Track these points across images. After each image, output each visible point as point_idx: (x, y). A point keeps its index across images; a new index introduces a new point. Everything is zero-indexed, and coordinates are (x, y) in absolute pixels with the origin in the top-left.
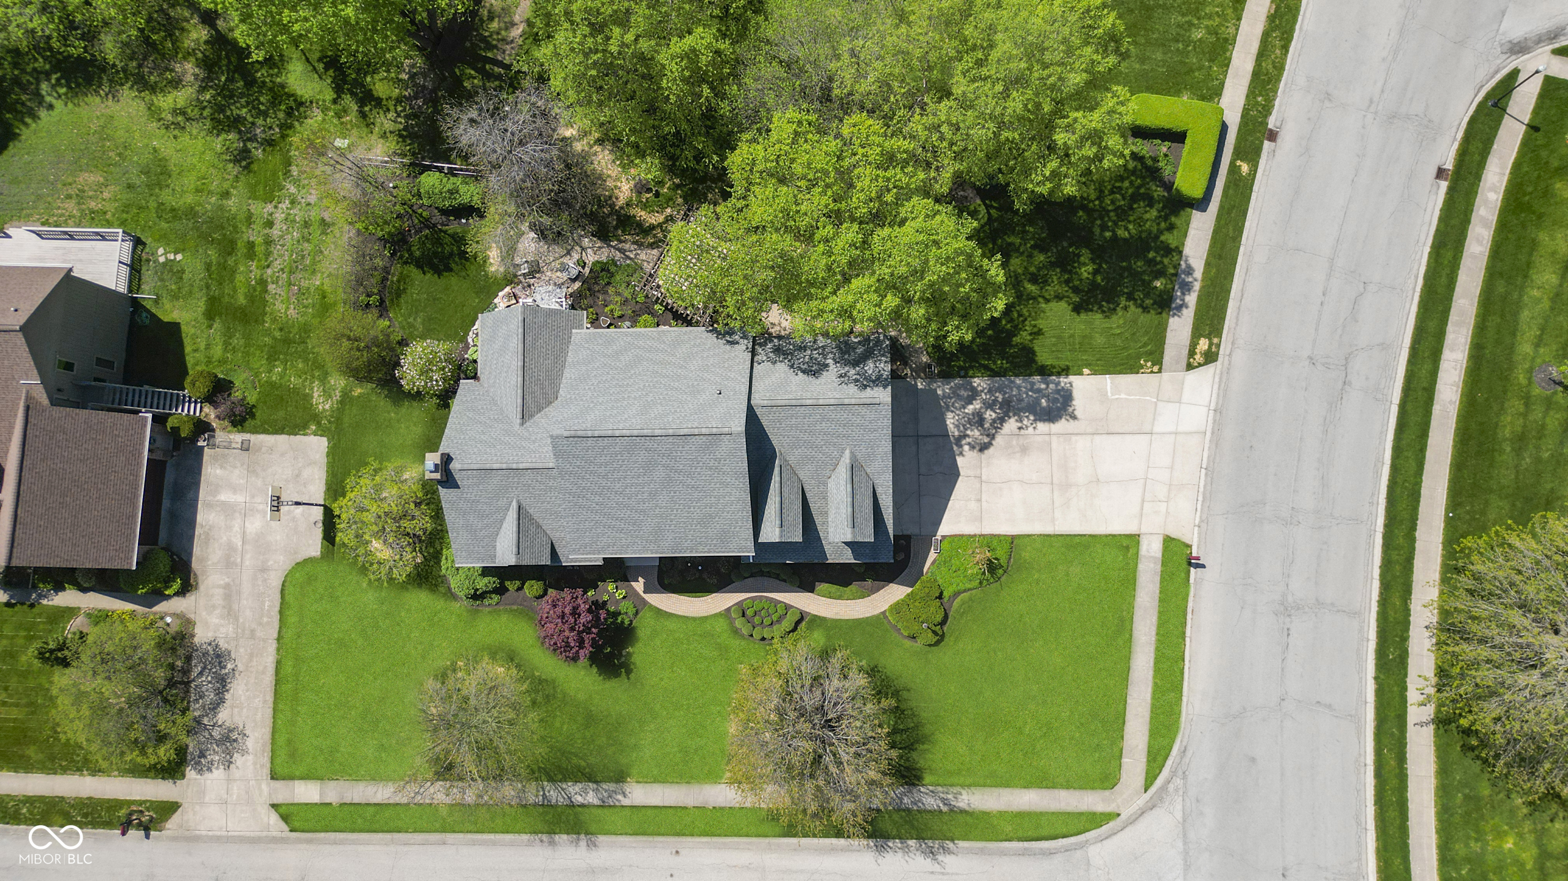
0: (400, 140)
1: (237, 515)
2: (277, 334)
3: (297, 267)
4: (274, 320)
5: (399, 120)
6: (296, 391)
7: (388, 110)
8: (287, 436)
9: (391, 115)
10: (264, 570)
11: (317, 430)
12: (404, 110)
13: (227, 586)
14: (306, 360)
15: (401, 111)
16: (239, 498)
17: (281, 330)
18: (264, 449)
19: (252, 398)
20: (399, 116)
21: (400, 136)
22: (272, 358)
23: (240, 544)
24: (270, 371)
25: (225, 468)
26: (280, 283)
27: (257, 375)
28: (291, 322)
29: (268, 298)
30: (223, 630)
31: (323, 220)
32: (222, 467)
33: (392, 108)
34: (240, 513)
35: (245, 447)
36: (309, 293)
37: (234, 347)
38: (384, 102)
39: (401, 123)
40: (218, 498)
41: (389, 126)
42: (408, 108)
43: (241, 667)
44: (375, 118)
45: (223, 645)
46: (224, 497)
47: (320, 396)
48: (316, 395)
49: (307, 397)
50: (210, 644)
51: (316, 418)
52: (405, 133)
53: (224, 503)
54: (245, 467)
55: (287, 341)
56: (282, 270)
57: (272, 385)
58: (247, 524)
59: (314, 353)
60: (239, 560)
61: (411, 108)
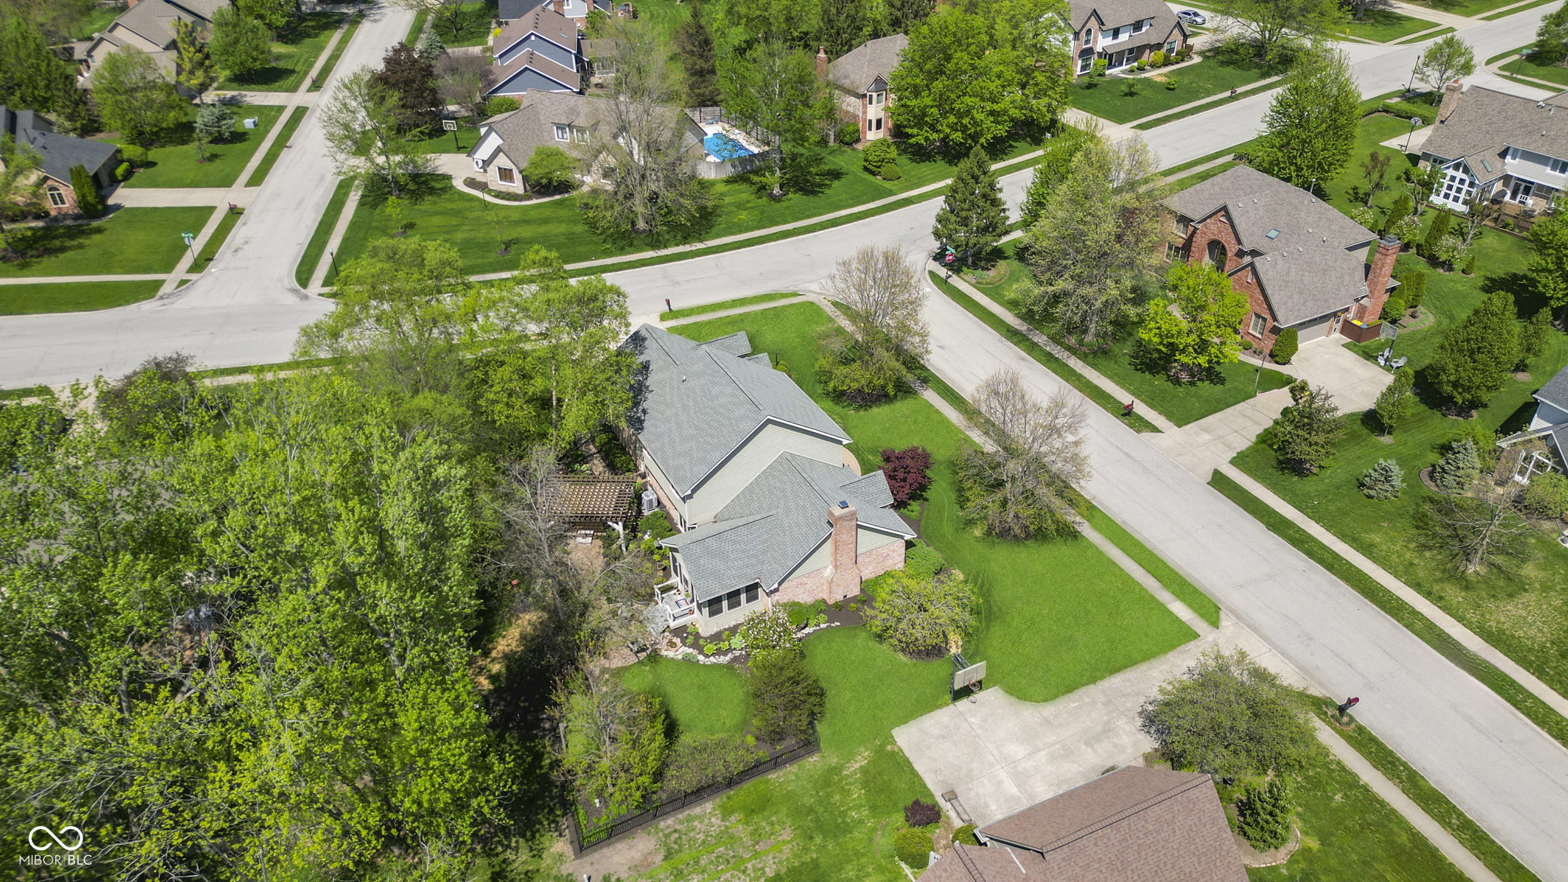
0: (537, 835)
1: (1019, 769)
2: (818, 840)
3: (734, 857)
4: (806, 850)
5: (513, 844)
6: (865, 784)
7: (504, 861)
8: (914, 765)
9: (510, 855)
10: (1048, 722)
11: (889, 743)
12: (500, 842)
13: (1088, 743)
14: (829, 795)
15: (502, 846)
16: (1003, 775)
17: (811, 838)
18: (941, 778)
19: (899, 819)
20: (509, 846)
21: (533, 837)
22: (845, 829)
23: (1043, 753)
24: (861, 822)
25: (985, 803)
26: (760, 866)
27: (874, 829)
28: (798, 832)
29: (783, 870)
30: (1128, 728)
31: (666, 858)
32: (986, 806)
33: (501, 857)
34: (1015, 767)
35: (951, 796)
36: (756, 830)
37: (859, 870)
38: (497, 869)
39: (517, 842)
40: (1018, 794)
41: (524, 855)
42: (496, 839)
43: (1142, 700)
44: (519, 874)
45: (1139, 722)
46: (1014, 790)
47: (856, 762)
48: (857, 766)
49: (864, 770)
50: (1149, 732)
51: (880, 752)
52: (528, 834)
53: (1018, 786)
54: (970, 786)
55: (820, 827)
56: (744, 872)
57: (873, 808)
58: (1021, 756)
59: (818, 792)
60: (1058, 746)
61: (496, 835)
